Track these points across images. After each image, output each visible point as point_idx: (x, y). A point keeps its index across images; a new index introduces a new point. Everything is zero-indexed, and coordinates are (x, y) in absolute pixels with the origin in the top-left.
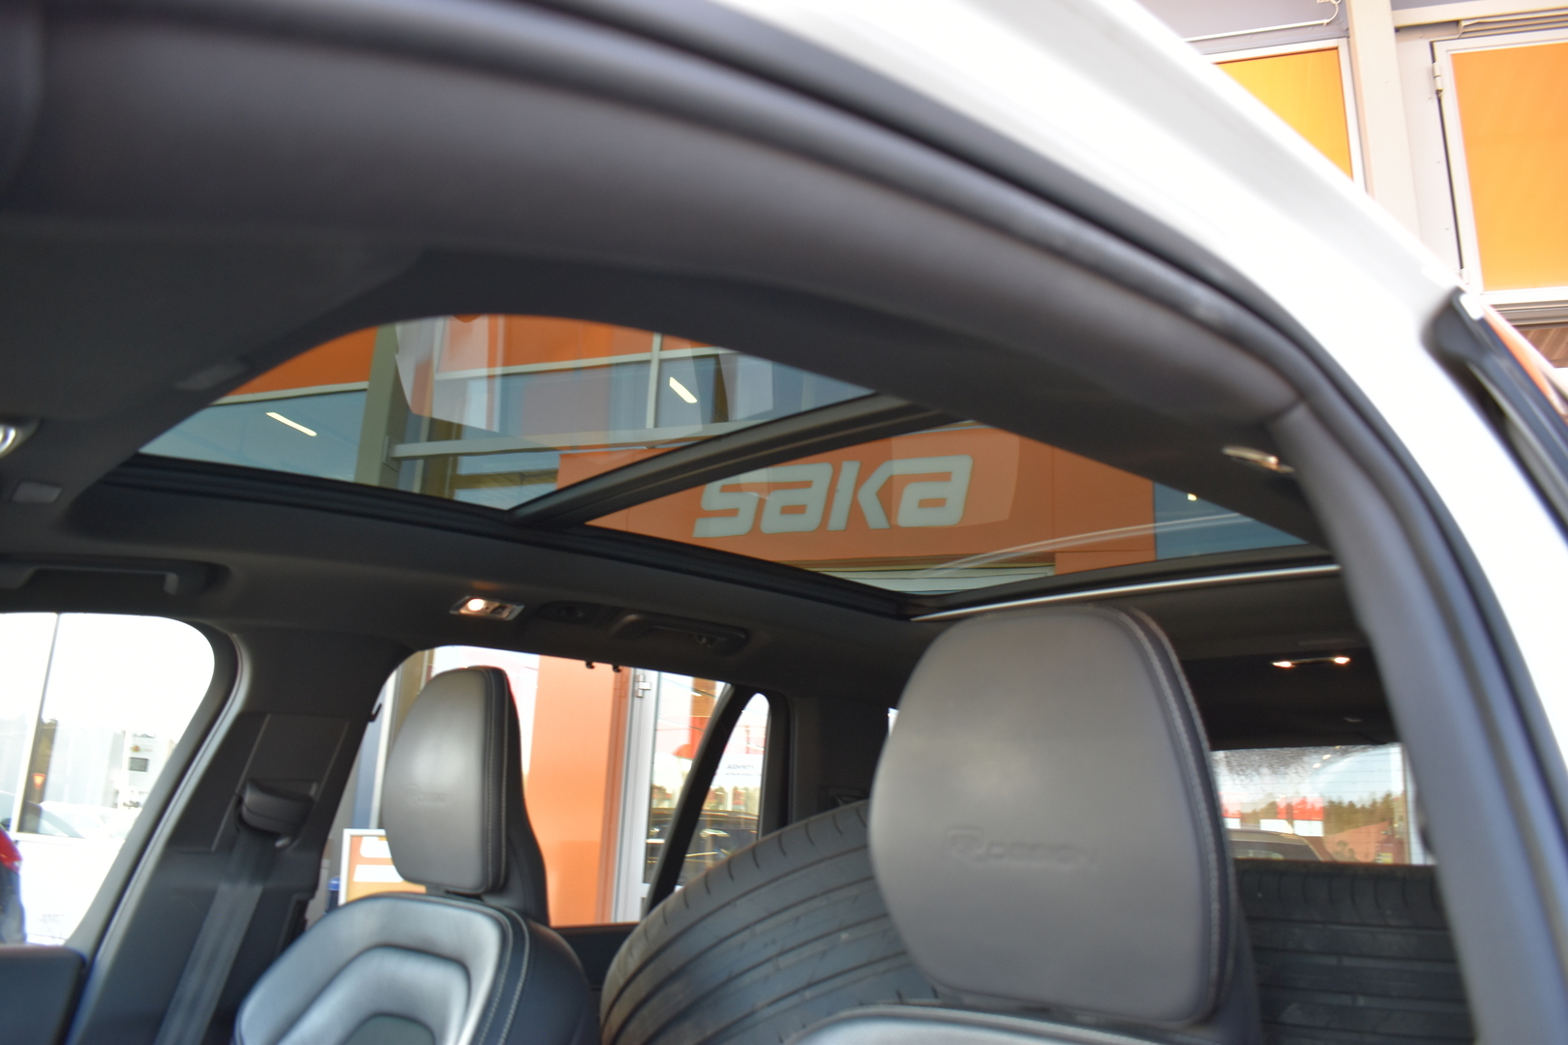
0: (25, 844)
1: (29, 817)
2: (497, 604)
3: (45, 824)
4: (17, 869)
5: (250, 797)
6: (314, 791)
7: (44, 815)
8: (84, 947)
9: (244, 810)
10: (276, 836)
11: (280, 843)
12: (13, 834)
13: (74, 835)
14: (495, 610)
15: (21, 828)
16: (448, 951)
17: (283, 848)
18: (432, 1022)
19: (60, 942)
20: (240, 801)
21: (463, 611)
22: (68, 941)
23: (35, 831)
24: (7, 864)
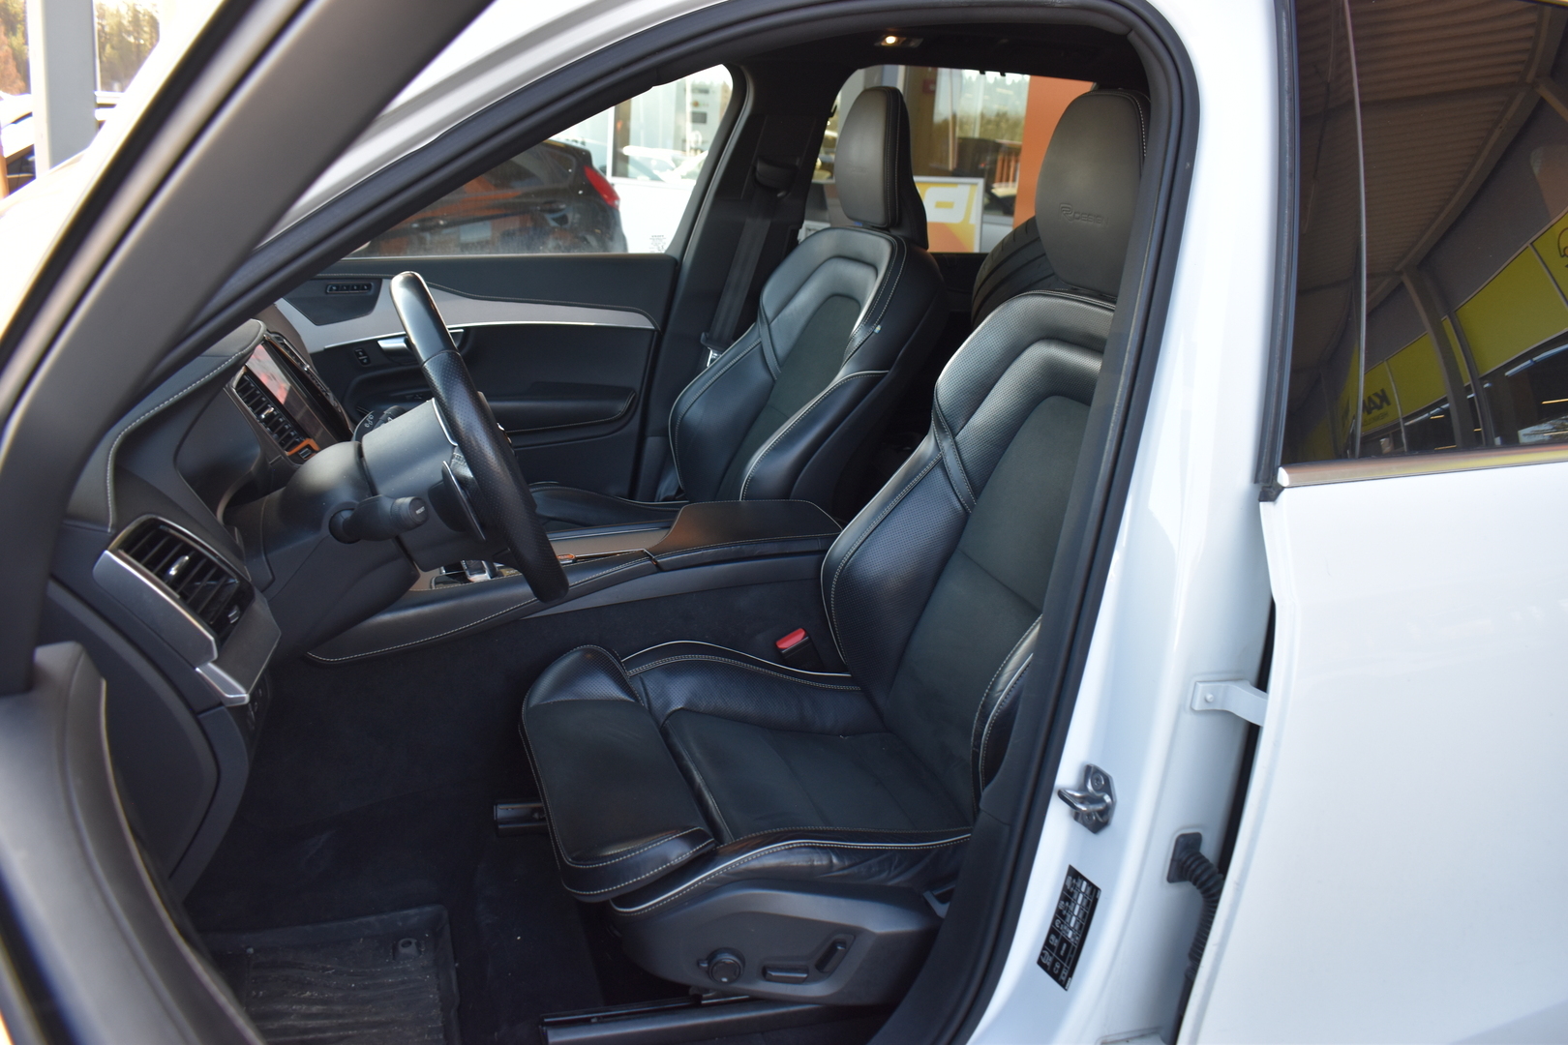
0: (619, 185)
1: (620, 165)
2: (905, 39)
3: (631, 169)
4: (618, 207)
5: (760, 167)
6: (798, 162)
7: (631, 161)
8: (676, 254)
9: (757, 175)
10: (777, 191)
11: (779, 195)
12: (609, 178)
13: (655, 178)
14: (904, 42)
15: (614, 174)
16: (869, 260)
17: (782, 197)
18: (859, 298)
19: (663, 252)
20: (755, 169)
21: (883, 44)
22: (667, 251)
23: (625, 175)
24: (609, 203)
